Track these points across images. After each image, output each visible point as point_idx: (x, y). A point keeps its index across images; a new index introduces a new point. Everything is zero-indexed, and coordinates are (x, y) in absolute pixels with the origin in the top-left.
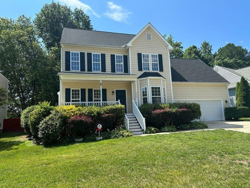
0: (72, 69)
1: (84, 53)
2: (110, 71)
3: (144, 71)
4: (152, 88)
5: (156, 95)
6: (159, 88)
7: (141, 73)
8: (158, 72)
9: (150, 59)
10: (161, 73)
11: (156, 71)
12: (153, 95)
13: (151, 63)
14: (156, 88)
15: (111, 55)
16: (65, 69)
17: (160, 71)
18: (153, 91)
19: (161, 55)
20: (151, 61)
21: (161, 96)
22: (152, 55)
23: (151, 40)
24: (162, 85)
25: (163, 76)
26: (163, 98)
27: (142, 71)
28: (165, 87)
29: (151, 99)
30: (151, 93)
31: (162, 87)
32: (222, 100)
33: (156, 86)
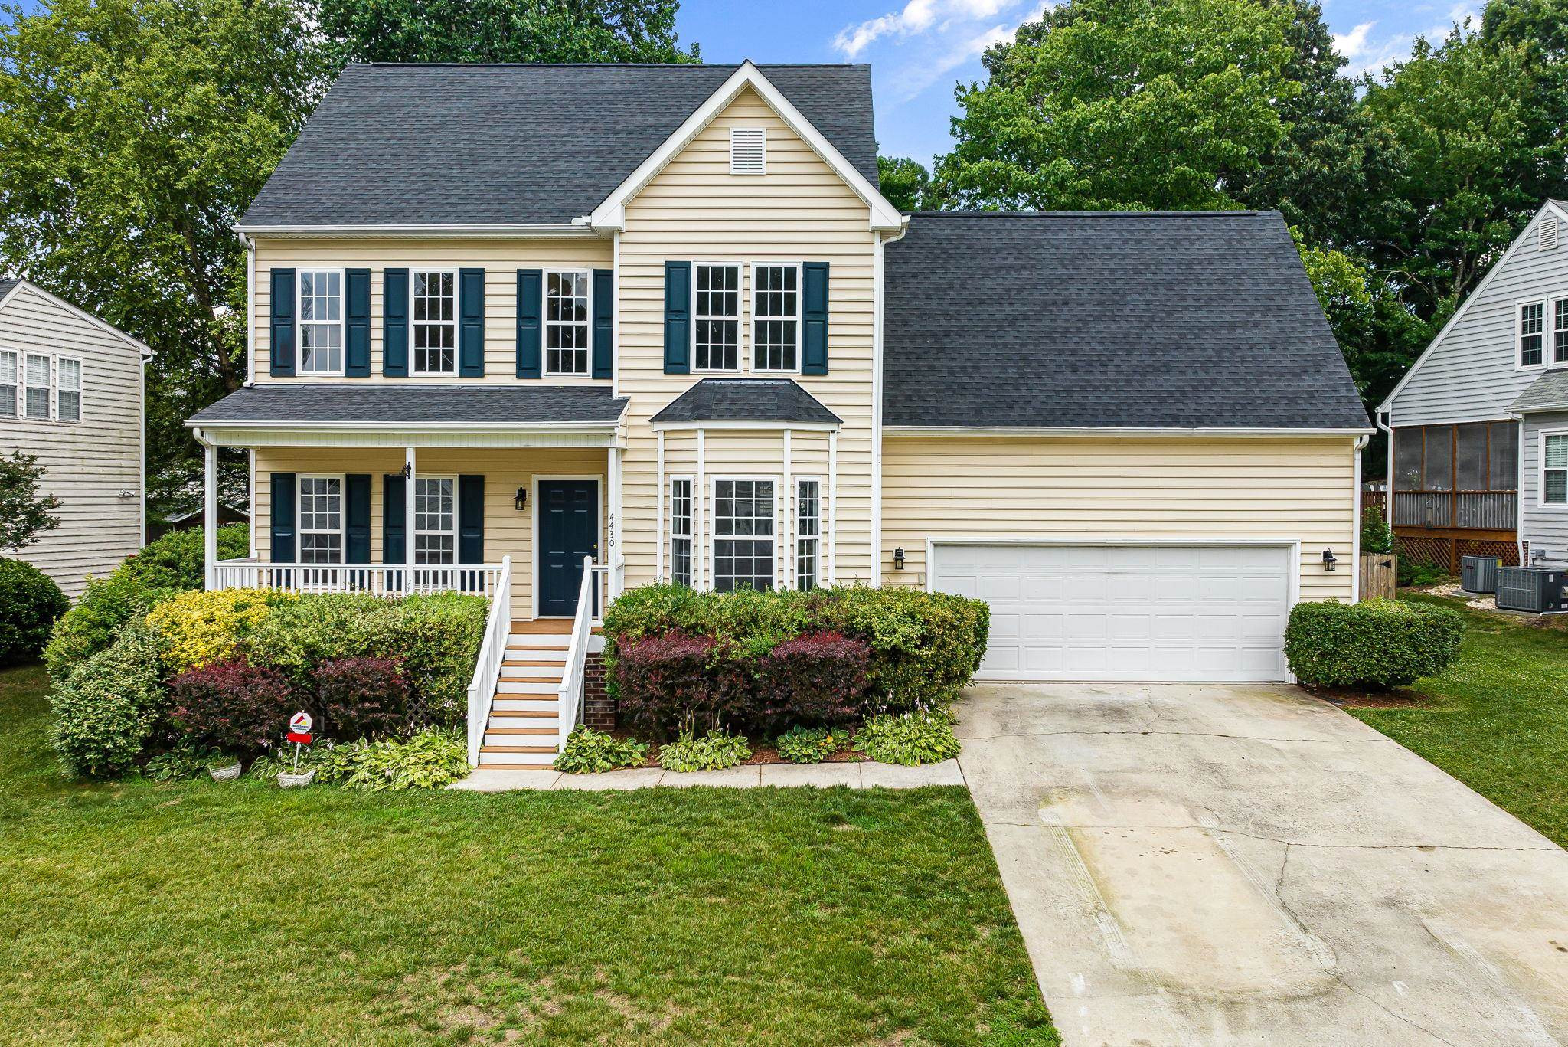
0: (306, 368)
1: (367, 273)
2: (513, 368)
3: (699, 376)
4: (723, 488)
5: (744, 527)
6: (765, 488)
7: (682, 385)
8: (795, 375)
9: (747, 291)
10: (811, 386)
11: (780, 373)
12: (723, 527)
13: (754, 319)
14: (744, 487)
15: (521, 273)
17: (804, 373)
18: (722, 508)
19: (825, 267)
20: (752, 307)
21: (774, 537)
22: (761, 272)
23: (764, 171)
24: (788, 468)
25: (823, 400)
26: (787, 548)
27: (687, 373)
28: (833, 470)
29: (711, 553)
30: (712, 517)
31: (788, 481)
32: (1298, 549)
33: (753, 475)
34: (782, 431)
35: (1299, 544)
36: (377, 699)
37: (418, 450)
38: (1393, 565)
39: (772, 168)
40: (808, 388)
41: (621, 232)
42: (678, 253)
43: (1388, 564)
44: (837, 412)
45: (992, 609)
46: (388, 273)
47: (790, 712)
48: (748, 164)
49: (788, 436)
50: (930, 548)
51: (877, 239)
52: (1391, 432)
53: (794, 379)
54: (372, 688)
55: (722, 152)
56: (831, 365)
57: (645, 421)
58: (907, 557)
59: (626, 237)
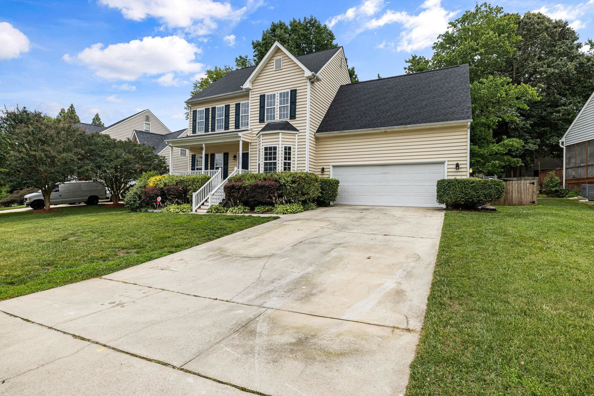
0: (198, 131)
1: (209, 109)
2: (234, 127)
3: (266, 122)
4: (266, 149)
5: (270, 159)
6: (275, 148)
7: (263, 125)
9: (277, 99)
10: (292, 122)
11: (284, 120)
12: (266, 159)
13: (279, 106)
14: (270, 148)
15: (236, 104)
16: (191, 132)
17: (290, 119)
18: (266, 154)
19: (296, 90)
20: (278, 104)
21: (277, 161)
22: (281, 94)
23: (282, 68)
24: (280, 143)
25: (294, 126)
26: (280, 164)
27: (264, 122)
28: (296, 144)
29: (263, 166)
30: (263, 157)
31: (280, 146)
32: (446, 164)
33: (272, 145)
34: (279, 133)
35: (447, 161)
36: (174, 195)
37: (206, 144)
38: (535, 183)
39: (284, 67)
40: (291, 123)
41: (251, 90)
42: (262, 92)
43: (533, 183)
44: (298, 128)
45: (340, 182)
46: (212, 108)
47: (256, 200)
48: (278, 67)
49: (281, 134)
50: (331, 167)
51: (308, 81)
52: (565, 148)
53: (288, 121)
54: (173, 192)
55: (273, 65)
56: (297, 116)
57: (255, 135)
58: (325, 170)
59: (252, 91)
